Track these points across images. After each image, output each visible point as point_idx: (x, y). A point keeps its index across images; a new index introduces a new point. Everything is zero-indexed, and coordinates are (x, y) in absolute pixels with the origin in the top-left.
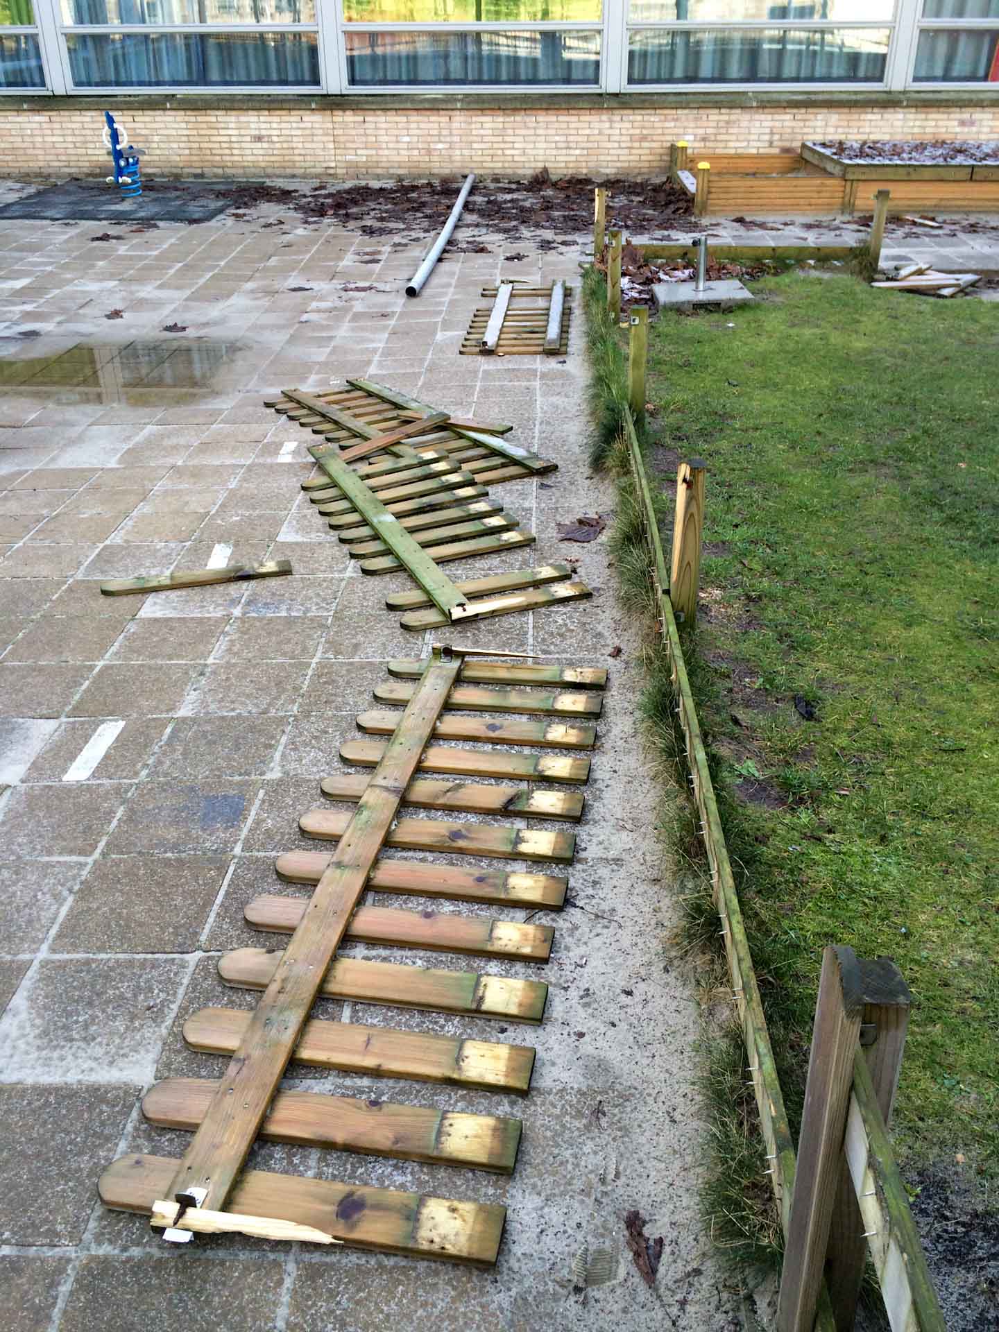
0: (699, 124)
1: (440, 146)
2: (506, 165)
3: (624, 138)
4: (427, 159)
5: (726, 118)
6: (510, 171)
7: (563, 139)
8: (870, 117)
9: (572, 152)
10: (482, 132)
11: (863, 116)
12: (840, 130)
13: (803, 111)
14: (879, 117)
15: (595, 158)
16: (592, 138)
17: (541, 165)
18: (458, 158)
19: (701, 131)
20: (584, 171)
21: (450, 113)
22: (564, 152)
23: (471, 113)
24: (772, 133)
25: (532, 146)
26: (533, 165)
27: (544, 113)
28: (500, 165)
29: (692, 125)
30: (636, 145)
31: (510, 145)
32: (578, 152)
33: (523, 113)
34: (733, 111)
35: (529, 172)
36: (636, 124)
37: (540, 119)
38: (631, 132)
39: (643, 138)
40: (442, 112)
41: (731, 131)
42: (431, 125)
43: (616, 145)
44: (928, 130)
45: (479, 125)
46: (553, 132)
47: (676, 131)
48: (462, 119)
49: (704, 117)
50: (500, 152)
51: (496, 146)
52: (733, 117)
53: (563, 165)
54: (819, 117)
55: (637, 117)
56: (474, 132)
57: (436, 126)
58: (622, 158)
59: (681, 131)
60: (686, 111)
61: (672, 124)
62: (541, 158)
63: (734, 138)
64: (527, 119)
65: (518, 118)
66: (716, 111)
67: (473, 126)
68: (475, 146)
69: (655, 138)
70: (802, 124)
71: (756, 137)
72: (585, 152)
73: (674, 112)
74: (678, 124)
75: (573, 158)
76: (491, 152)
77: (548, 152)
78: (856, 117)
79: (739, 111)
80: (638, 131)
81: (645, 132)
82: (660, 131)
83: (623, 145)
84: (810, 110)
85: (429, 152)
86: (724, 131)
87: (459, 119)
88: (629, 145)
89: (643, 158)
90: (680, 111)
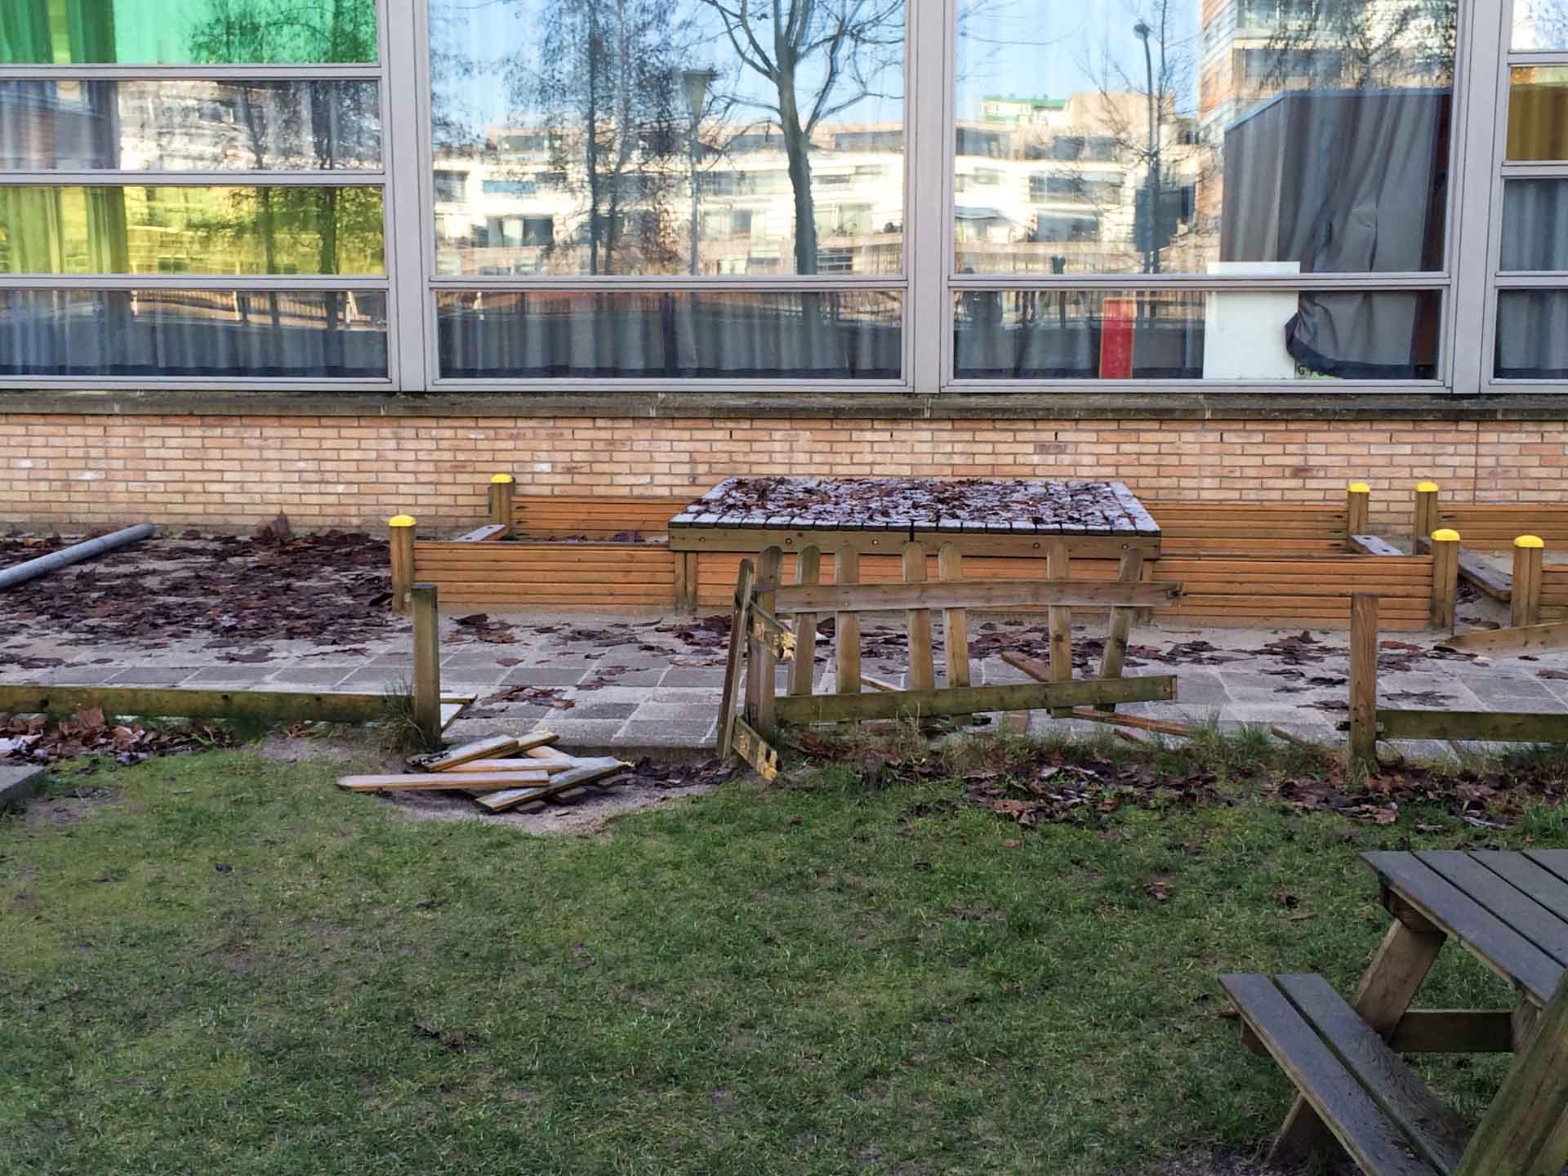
0: (559, 444)
1: (88, 475)
2: (211, 509)
3: (423, 467)
4: (64, 497)
5: (606, 435)
6: (216, 520)
7: (312, 466)
8: (869, 436)
9: (331, 488)
10: (163, 453)
11: (856, 436)
12: (817, 458)
13: (746, 425)
14: (886, 436)
15: (372, 499)
16: (364, 466)
17: (275, 510)
18: (121, 497)
19: (565, 457)
20: (355, 521)
21: (104, 420)
22: (315, 488)
23: (143, 421)
24: (693, 462)
25: (256, 477)
26: (260, 509)
27: (274, 422)
28: (199, 509)
29: (545, 446)
30: (447, 478)
31: (216, 476)
32: (340, 488)
33: (237, 422)
34: (618, 424)
35: (253, 521)
36: (444, 444)
37: (268, 432)
38: (436, 456)
39: (458, 467)
40: (89, 420)
41: (617, 456)
42: (69, 441)
43: (410, 478)
44: (979, 459)
45: (157, 443)
46: (294, 454)
47: (518, 456)
48: (126, 431)
49: (567, 434)
50: (198, 487)
51: (189, 476)
52: (619, 435)
53: (315, 510)
54: (778, 435)
55: (445, 431)
56: (149, 453)
57: (80, 442)
58: (422, 500)
59: (527, 456)
60: (533, 423)
61: (510, 444)
62: (273, 498)
63: (625, 468)
64: (248, 433)
65: (229, 432)
66: (589, 424)
67: (147, 443)
68: (152, 476)
69: (480, 467)
70: (745, 447)
71: (665, 468)
72: (355, 489)
73: (510, 423)
74: (520, 444)
75: (333, 499)
76: (181, 486)
77: (286, 488)
78: (844, 436)
79: (628, 424)
80: (448, 456)
81: (461, 457)
82: (488, 456)
83: (423, 478)
84: (758, 424)
85: (67, 484)
86: (604, 456)
87: (122, 433)
88: (433, 478)
89: (461, 500)
90: (521, 423)
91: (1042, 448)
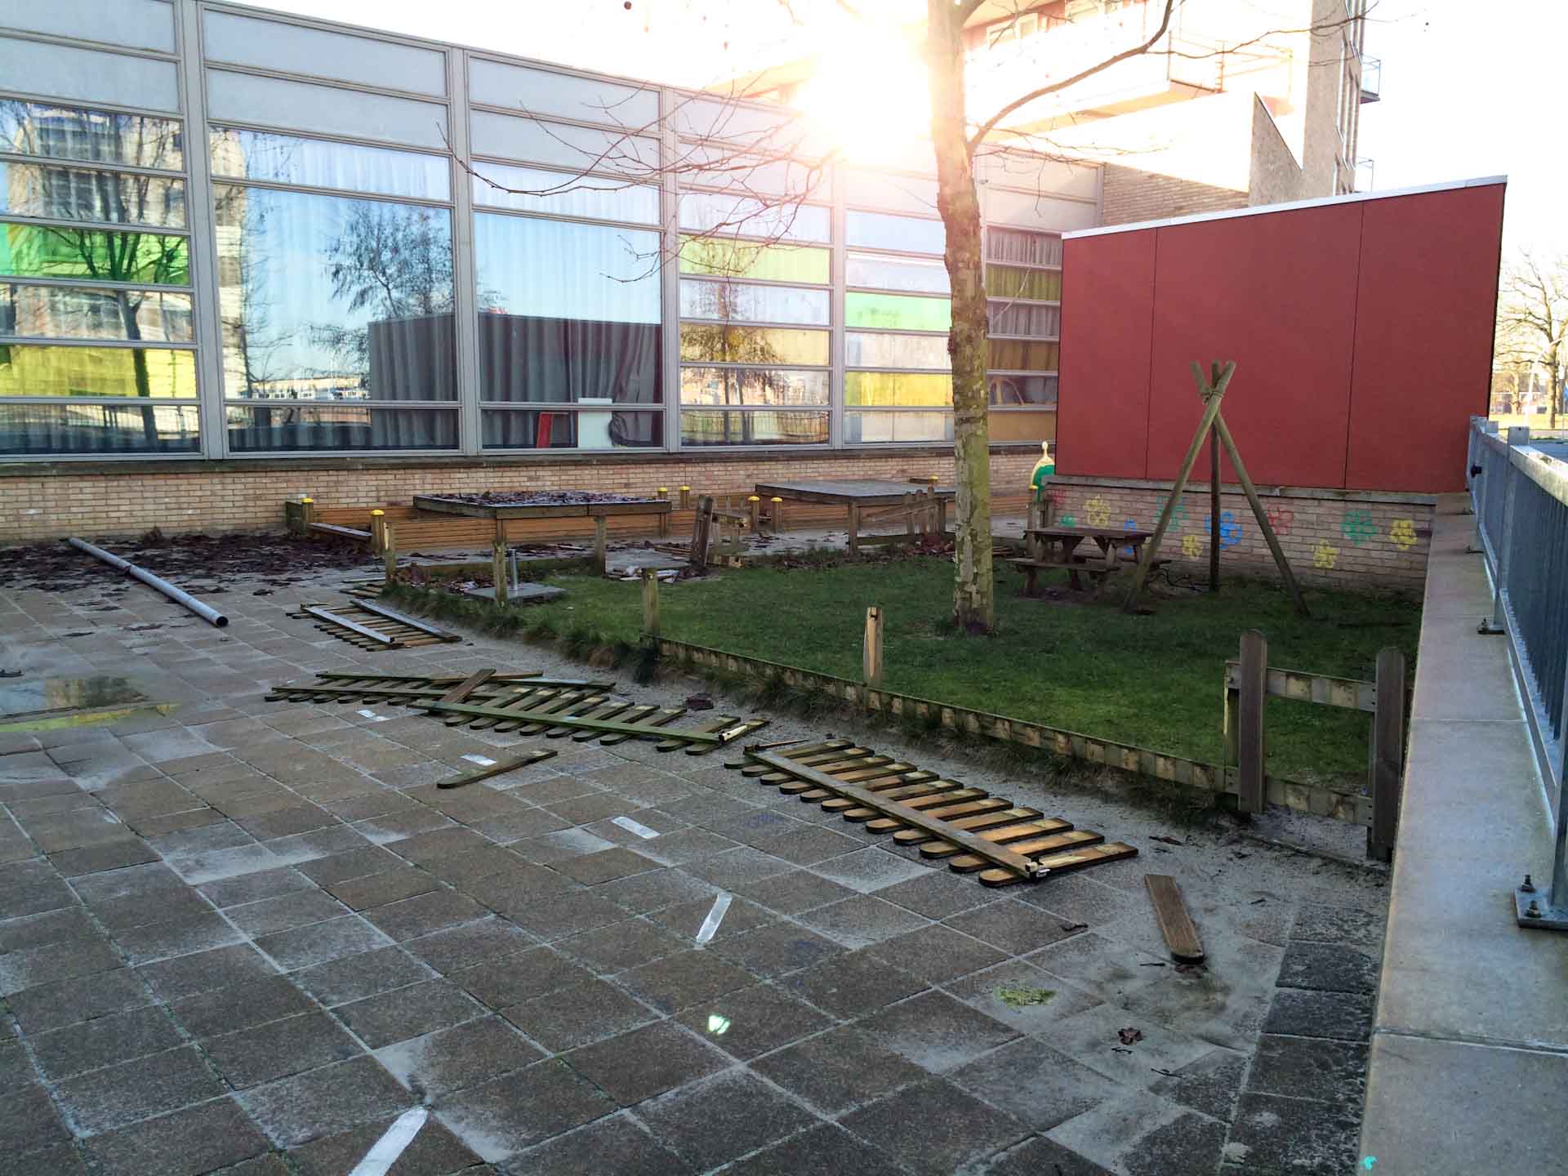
0: (310, 484)
1: (32, 511)
2: (112, 527)
3: (237, 498)
4: (16, 525)
5: (335, 478)
6: (116, 533)
7: (173, 500)
8: (459, 475)
9: (184, 512)
10: (81, 496)
11: (452, 475)
12: (435, 486)
13: (402, 472)
14: (465, 475)
15: (209, 517)
16: (203, 499)
17: (152, 525)
18: (53, 523)
19: (314, 490)
20: (199, 529)
21: (43, 479)
22: (175, 512)
23: (68, 479)
24: (378, 491)
25: (140, 508)
26: (142, 525)
27: (150, 477)
28: (104, 527)
29: (304, 485)
30: (251, 504)
31: (116, 508)
32: (190, 512)
33: (127, 477)
34: (341, 473)
35: (138, 532)
36: (248, 486)
37: (146, 483)
38: (245, 492)
39: (257, 498)
40: (33, 479)
41: (340, 489)
42: (19, 492)
43: (231, 504)
44: (506, 485)
45: (78, 491)
46: (162, 494)
47: (290, 490)
48: (57, 485)
49: (315, 479)
50: (104, 515)
51: (98, 509)
52: (340, 478)
53: (176, 524)
54: (417, 476)
55: (250, 479)
56: (72, 497)
57: (27, 492)
58: (237, 516)
59: (293, 491)
60: (297, 474)
61: (285, 485)
62: (151, 519)
63: (344, 495)
64: (133, 484)
65: (122, 483)
66: (325, 473)
67: (71, 491)
68: (74, 510)
69: (268, 497)
70: (402, 482)
71: (364, 494)
72: (199, 511)
73: (284, 474)
74: (290, 485)
75: (186, 518)
76: (92, 515)
77: (157, 513)
78: (447, 475)
79: (345, 473)
80: (251, 492)
81: (258, 492)
82: (273, 491)
83: (237, 504)
84: (408, 471)
85: (18, 518)
86: (334, 489)
87: (53, 487)
88: (244, 503)
89: (259, 515)
90: (290, 474)
91: (530, 479)
